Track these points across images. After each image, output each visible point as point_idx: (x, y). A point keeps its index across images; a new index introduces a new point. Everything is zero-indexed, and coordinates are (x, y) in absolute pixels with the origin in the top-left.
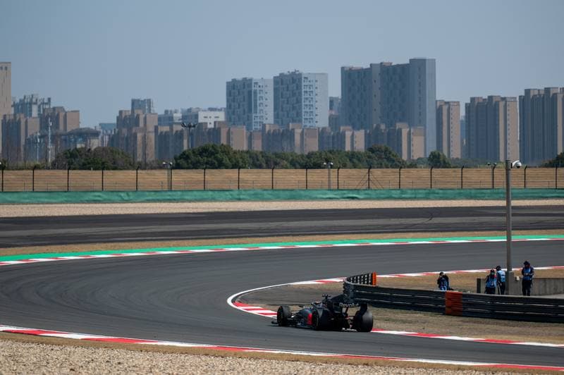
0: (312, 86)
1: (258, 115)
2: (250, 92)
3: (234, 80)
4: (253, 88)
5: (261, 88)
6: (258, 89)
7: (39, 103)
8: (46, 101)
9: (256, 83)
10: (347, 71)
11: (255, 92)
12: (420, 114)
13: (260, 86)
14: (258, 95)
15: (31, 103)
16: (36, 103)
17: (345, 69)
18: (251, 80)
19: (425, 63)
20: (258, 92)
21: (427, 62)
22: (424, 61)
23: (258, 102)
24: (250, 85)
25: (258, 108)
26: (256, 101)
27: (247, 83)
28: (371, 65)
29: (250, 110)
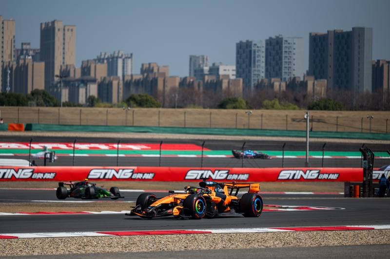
0: (291, 47)
1: (256, 69)
2: (250, 51)
3: (241, 42)
4: (253, 48)
5: (259, 49)
6: (257, 49)
7: (124, 57)
8: (129, 56)
9: (255, 45)
10: (313, 36)
11: (255, 52)
12: (359, 71)
13: (258, 47)
14: (257, 54)
15: (117, 58)
16: (121, 57)
17: (312, 35)
18: (251, 42)
19: (364, 31)
20: (256, 51)
21: (365, 29)
22: (363, 29)
23: (257, 59)
24: (250, 46)
25: (257, 64)
26: (254, 57)
27: (248, 44)
28: (328, 31)
29: (250, 65)
